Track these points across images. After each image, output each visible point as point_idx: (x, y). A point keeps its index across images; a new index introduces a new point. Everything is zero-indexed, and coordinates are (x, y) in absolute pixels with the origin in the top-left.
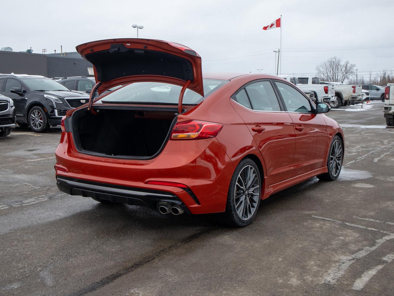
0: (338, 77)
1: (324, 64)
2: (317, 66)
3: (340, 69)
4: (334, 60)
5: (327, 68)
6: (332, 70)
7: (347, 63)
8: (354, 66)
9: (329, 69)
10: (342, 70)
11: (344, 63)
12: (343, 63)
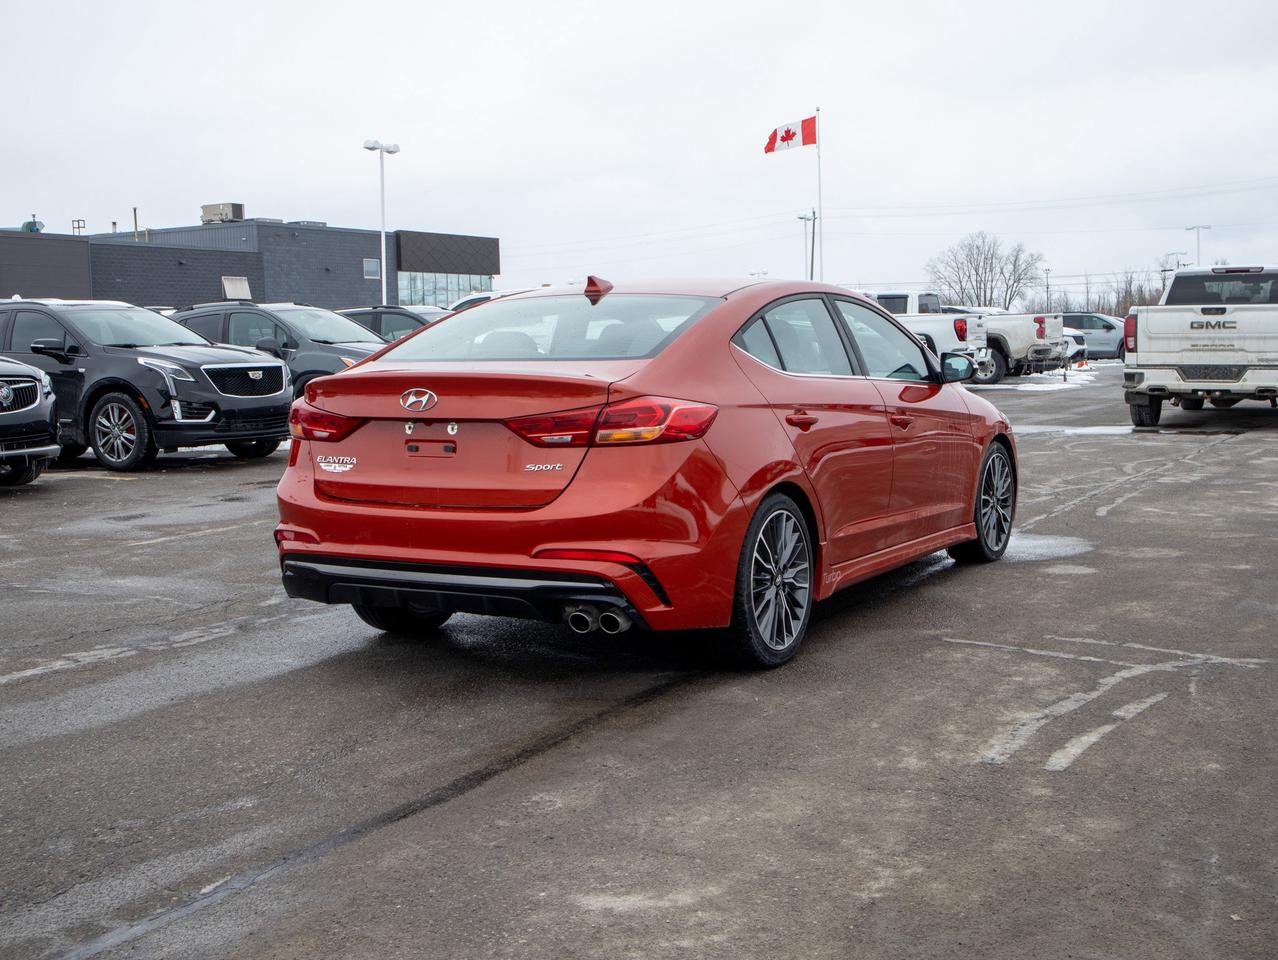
0: (992, 293)
1: (950, 253)
2: (931, 260)
3: (998, 270)
4: (979, 242)
5: (960, 265)
6: (973, 272)
7: (1018, 251)
8: (1039, 258)
9: (966, 268)
10: (1005, 270)
11: (1010, 251)
12: (1005, 250)
